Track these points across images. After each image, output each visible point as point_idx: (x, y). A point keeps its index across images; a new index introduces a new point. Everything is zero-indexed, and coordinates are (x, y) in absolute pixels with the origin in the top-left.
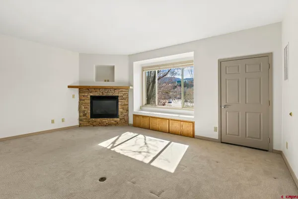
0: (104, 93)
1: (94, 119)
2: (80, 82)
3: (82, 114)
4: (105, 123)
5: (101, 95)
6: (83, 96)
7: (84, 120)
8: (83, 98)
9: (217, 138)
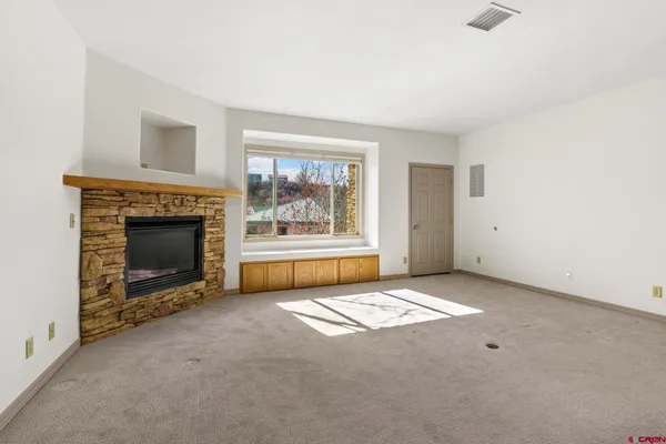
0: (171, 208)
1: (135, 300)
2: (87, 162)
3: (92, 291)
4: (170, 304)
5: (162, 213)
6: (102, 218)
7: (106, 313)
8: (101, 227)
9: (406, 272)
